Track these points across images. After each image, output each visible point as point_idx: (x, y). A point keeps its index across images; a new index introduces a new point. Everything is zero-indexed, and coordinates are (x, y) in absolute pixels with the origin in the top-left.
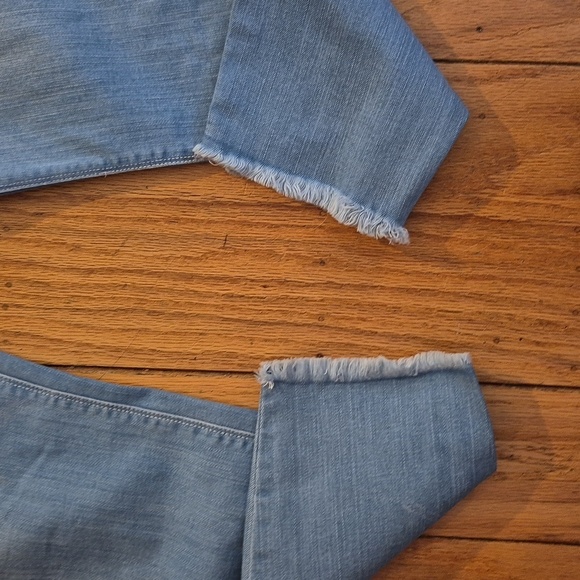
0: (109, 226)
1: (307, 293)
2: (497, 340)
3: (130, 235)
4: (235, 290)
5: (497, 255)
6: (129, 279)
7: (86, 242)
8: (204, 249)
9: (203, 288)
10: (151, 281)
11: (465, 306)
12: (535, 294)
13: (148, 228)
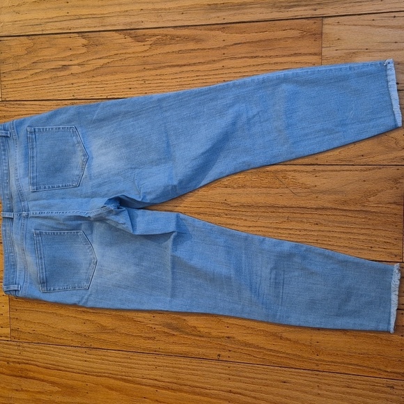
0: (255, 214)
1: (313, 233)
2: (371, 247)
3: (261, 216)
4: (291, 232)
5: (371, 222)
6: (260, 229)
7: (248, 218)
8: (282, 220)
9: (282, 232)
10: (267, 229)
11: (361, 237)
12: (383, 233)
13: (266, 214)
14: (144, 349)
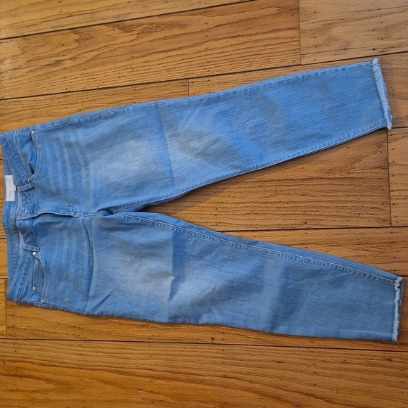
0: (243, 190)
1: (300, 205)
2: (359, 214)
3: (249, 192)
4: (279, 205)
5: (357, 188)
6: (249, 204)
7: (236, 195)
8: (269, 194)
9: (270, 205)
10: (255, 205)
11: (349, 205)
12: (370, 199)
13: (253, 189)
14: (138, 338)
